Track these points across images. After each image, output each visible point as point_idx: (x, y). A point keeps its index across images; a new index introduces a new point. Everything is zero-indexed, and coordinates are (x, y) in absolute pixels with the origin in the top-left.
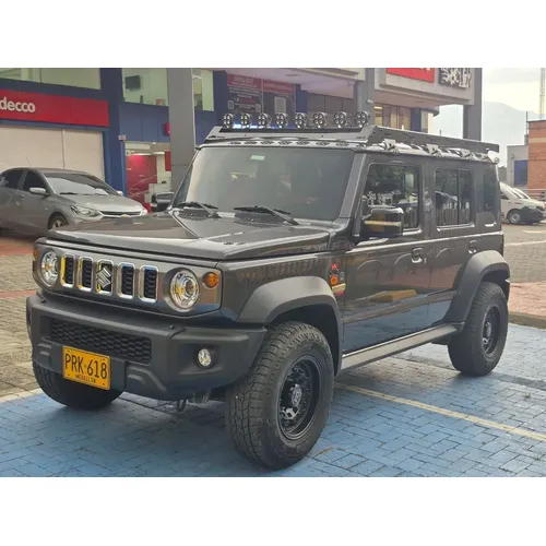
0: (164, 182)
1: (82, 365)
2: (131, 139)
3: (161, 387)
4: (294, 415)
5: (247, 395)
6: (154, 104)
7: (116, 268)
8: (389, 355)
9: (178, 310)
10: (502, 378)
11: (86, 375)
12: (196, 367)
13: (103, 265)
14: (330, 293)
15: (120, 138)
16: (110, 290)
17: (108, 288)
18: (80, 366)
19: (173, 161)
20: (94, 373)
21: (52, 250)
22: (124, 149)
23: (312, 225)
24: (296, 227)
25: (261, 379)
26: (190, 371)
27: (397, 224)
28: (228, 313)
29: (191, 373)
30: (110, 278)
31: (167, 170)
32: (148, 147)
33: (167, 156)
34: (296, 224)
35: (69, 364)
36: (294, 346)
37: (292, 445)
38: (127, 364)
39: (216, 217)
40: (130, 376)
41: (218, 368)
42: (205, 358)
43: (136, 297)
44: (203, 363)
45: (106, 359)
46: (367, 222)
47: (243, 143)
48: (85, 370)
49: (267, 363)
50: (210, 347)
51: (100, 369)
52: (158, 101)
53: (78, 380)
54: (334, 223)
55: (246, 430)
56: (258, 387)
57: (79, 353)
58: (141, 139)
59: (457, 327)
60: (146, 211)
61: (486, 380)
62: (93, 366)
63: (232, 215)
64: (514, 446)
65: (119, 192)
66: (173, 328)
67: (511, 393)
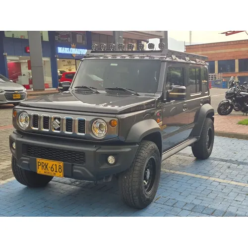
0: (24, 75)
1: (48, 167)
2: (9, 55)
3: (91, 175)
4: (146, 183)
5: (131, 176)
6: (20, 38)
7: (63, 119)
8: (175, 154)
9: (97, 138)
10: (214, 159)
11: (50, 171)
12: (107, 164)
13: (55, 118)
14: (158, 127)
15: (4, 54)
16: (60, 130)
17: (59, 129)
18: (46, 167)
19: (32, 65)
20: (55, 170)
21: (24, 111)
22: (6, 59)
23: (146, 95)
24: (139, 97)
25: (137, 168)
26: (104, 167)
27: (184, 94)
28: (122, 139)
29: (105, 167)
30: (59, 125)
31: (29, 69)
32: (18, 58)
33: (29, 62)
34: (138, 95)
35: (40, 167)
36: (148, 152)
37: (148, 197)
38: (73, 165)
39: (98, 93)
40: (74, 171)
41: (118, 165)
42: (111, 160)
43: (74, 133)
44: (110, 163)
45: (62, 164)
46: (170, 93)
47: (101, 58)
48: (49, 169)
49: (139, 161)
50: (113, 154)
51: (58, 168)
52: (21, 36)
53: (45, 174)
54: (155, 94)
55: (131, 192)
56: (136, 172)
57: (45, 161)
58: (15, 55)
59: (197, 138)
60: (26, 89)
61: (208, 161)
62: (54, 167)
63: (104, 92)
64: (235, 190)
65: (11, 81)
66: (95, 147)
67: (221, 166)
